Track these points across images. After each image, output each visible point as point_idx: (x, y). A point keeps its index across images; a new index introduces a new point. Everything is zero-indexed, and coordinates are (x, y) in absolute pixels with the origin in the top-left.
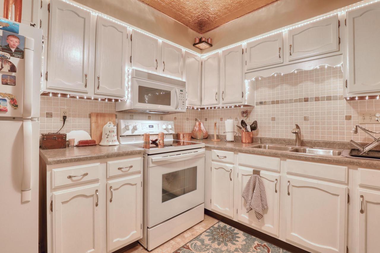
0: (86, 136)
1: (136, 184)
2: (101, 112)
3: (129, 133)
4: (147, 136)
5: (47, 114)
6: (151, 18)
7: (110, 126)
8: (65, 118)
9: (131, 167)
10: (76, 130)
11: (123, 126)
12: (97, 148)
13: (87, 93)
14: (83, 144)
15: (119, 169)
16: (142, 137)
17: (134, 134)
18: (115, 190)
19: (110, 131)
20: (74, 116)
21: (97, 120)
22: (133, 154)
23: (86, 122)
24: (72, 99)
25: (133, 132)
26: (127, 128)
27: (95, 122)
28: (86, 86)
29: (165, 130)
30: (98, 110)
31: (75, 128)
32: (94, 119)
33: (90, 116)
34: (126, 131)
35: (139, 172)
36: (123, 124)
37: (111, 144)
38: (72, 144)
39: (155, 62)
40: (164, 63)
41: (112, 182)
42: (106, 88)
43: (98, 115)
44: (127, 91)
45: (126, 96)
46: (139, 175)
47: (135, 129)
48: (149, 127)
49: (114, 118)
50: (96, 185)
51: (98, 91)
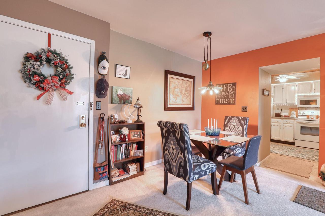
0: (287, 114)
1: (292, 127)
3: (301, 114)
4: (308, 117)
5: (278, 109)
6: (308, 76)
7: (294, 113)
8: (282, 110)
9: (290, 122)
11: (299, 112)
12: (289, 117)
15: (287, 122)
16: (306, 116)
17: (303, 115)
19: (292, 113)
20: (284, 109)
23: (288, 111)
24: (284, 105)
26: (300, 113)
28: (283, 102)
30: (292, 107)
31: (285, 112)
32: (290, 110)
33: (289, 109)
35: (294, 124)
36: (299, 111)
37: (292, 117)
38: (282, 116)
39: (309, 90)
40: (314, 89)
41: (284, 124)
42: (289, 102)
43: (291, 109)
44: (297, 102)
45: (296, 103)
46: (293, 125)
47: (304, 113)
48: (312, 113)
49: (297, 110)
50: (280, 124)
51: (287, 103)
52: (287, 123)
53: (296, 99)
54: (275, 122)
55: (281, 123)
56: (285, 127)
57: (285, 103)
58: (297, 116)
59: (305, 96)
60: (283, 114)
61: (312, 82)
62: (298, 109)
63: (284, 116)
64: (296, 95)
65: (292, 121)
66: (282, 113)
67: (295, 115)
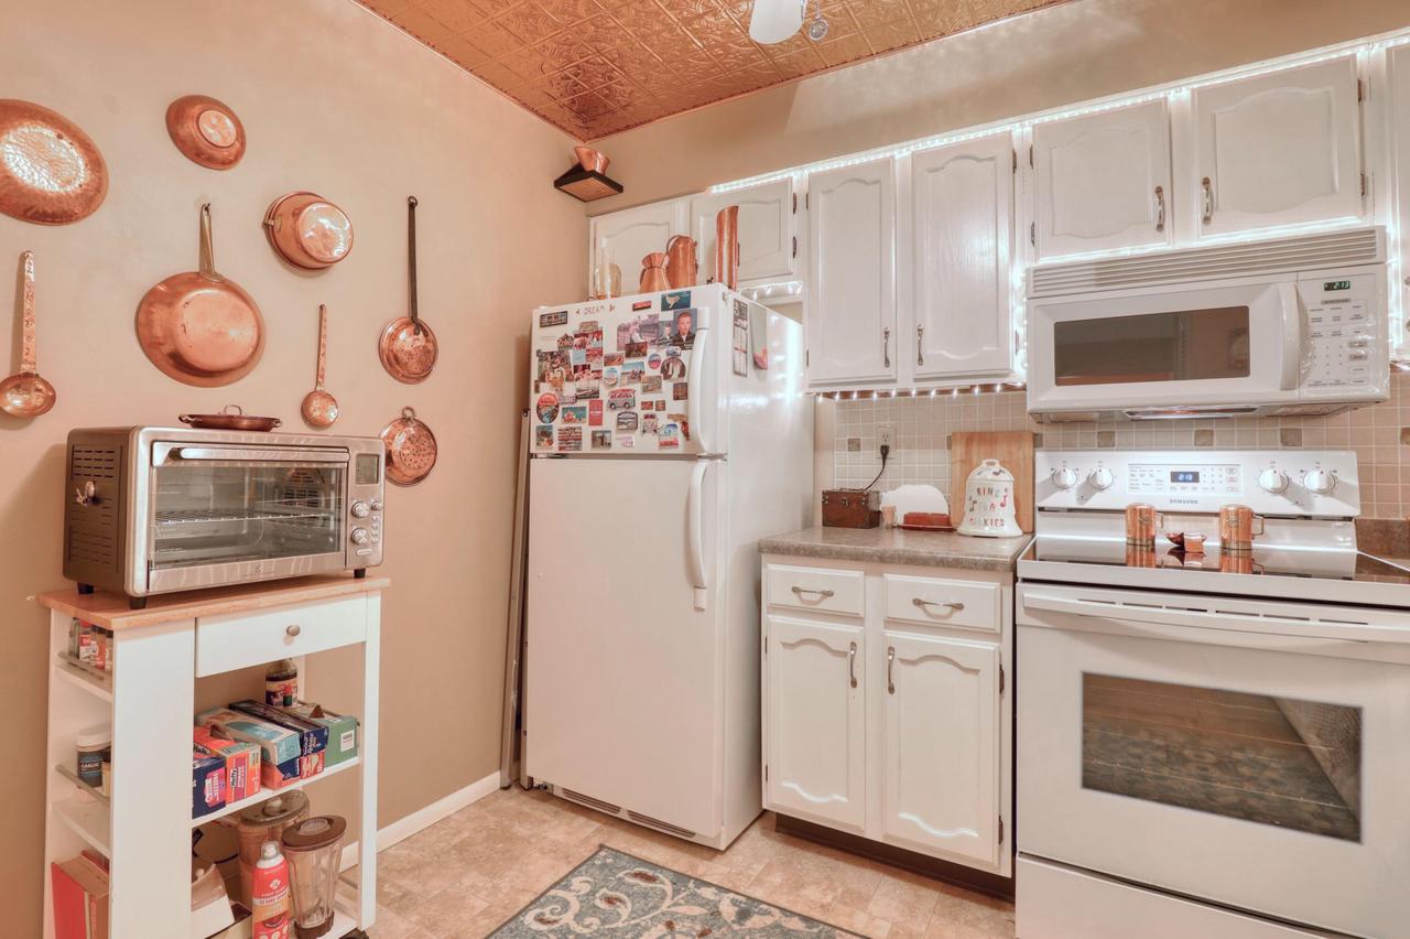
0: (933, 502)
1: (976, 672)
2: (985, 428)
3: (1069, 499)
4: (1141, 520)
5: (850, 442)
7: (993, 476)
8: (885, 451)
9: (959, 607)
10: (914, 483)
11: (1043, 474)
12: (953, 538)
13: (894, 381)
14: (918, 524)
15: (918, 603)
16: (1122, 523)
17: (1088, 505)
18: (903, 661)
19: (979, 490)
20: (909, 444)
21: (968, 453)
22: (964, 567)
23: (939, 460)
24: (902, 398)
25: (1083, 498)
26: (1056, 484)
27: (962, 461)
28: (887, 362)
29: (1280, 499)
30: (976, 423)
31: (911, 478)
32: (959, 450)
33: (950, 443)
34: (1054, 492)
35: (998, 636)
36: (1044, 464)
37: (987, 530)
38: (887, 520)
39: (1152, 198)
40: (1206, 182)
41: (895, 635)
42: (949, 356)
43: (971, 439)
44: (1022, 352)
45: (1019, 372)
46: (990, 646)
47: (1092, 486)
48: (1175, 477)
49: (1028, 447)
50: (852, 630)
51: (925, 370)
52: (917, 614)
53: (1018, 320)
54: (794, 600)
56: (902, 674)
57: (905, 377)
58: (1028, 512)
59: (1108, 273)
60: (905, 497)
61: (1179, 94)
62: (1037, 441)
63: (907, 518)
64: (1016, 274)
65: (983, 594)
66: (894, 487)
67: (1010, 508)
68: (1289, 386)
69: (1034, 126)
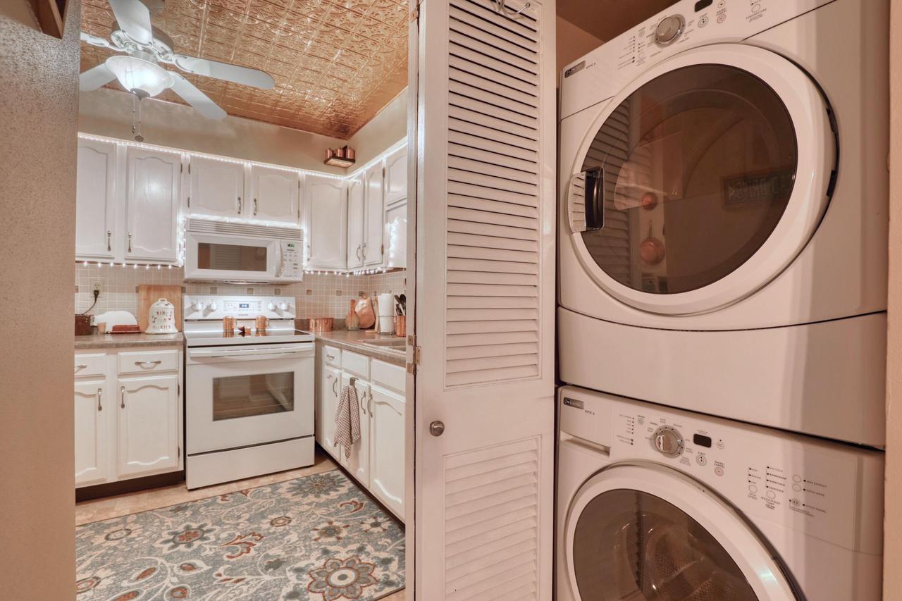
0: (128, 319)
1: (167, 388)
2: (157, 284)
3: (199, 316)
4: (228, 323)
6: (230, 132)
7: (164, 306)
8: (96, 293)
9: (159, 362)
10: (115, 310)
11: (187, 305)
12: (142, 335)
13: (113, 258)
14: (119, 331)
15: (138, 363)
16: (221, 324)
17: (207, 318)
18: (130, 392)
19: (158, 313)
20: (113, 291)
21: (148, 294)
23: (132, 299)
25: (205, 315)
26: (193, 309)
27: (144, 299)
28: (109, 249)
29: (274, 313)
31: (113, 307)
32: (143, 294)
33: (138, 290)
34: (191, 313)
35: (176, 372)
36: (188, 301)
37: (161, 331)
38: (101, 330)
39: (236, 201)
40: (255, 201)
41: (124, 380)
42: (143, 250)
43: (149, 288)
44: (182, 252)
45: (181, 259)
46: (173, 377)
47: (209, 309)
48: (241, 306)
49: (179, 294)
50: (99, 382)
51: (130, 255)
52: (138, 369)
53: (180, 238)
55: (102, 377)
56: (129, 399)
57: (119, 256)
58: (181, 322)
59: (220, 227)
60: (109, 317)
61: (248, 165)
62: (183, 290)
63: (114, 328)
64: (181, 218)
65: (173, 355)
66: (101, 312)
67: (173, 321)
68: (277, 276)
69: (191, 156)
